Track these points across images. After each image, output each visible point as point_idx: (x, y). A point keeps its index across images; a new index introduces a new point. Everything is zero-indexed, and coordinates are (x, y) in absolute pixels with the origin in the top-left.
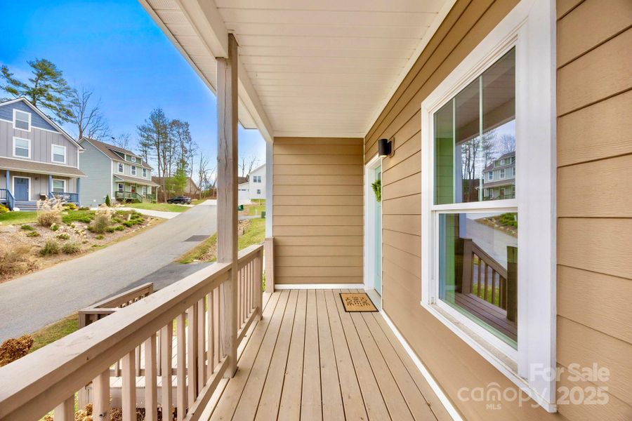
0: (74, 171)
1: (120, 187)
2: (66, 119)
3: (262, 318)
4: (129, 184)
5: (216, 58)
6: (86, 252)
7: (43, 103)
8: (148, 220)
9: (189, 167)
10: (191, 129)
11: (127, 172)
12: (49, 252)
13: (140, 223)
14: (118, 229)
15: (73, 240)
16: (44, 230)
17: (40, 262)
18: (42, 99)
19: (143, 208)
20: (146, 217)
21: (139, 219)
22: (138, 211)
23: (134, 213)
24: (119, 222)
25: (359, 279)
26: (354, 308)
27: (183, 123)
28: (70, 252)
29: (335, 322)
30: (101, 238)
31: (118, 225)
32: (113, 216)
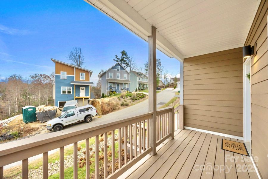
0: (128, 81)
1: (140, 85)
2: (127, 66)
3: (173, 139)
4: (142, 84)
5: (148, 37)
6: (130, 105)
7: (123, 63)
8: (147, 96)
9: (161, 76)
10: (161, 61)
11: (141, 80)
12: (122, 105)
13: (144, 97)
14: (138, 99)
15: (128, 102)
16: (122, 98)
17: (121, 107)
18: (123, 62)
19: (145, 92)
20: (146, 95)
21: (144, 96)
22: (144, 93)
23: (142, 94)
24: (138, 97)
25: (241, 134)
26: (229, 149)
27: (158, 59)
28: (127, 105)
29: (212, 152)
30: (134, 102)
31: (138, 98)
32: (137, 95)
